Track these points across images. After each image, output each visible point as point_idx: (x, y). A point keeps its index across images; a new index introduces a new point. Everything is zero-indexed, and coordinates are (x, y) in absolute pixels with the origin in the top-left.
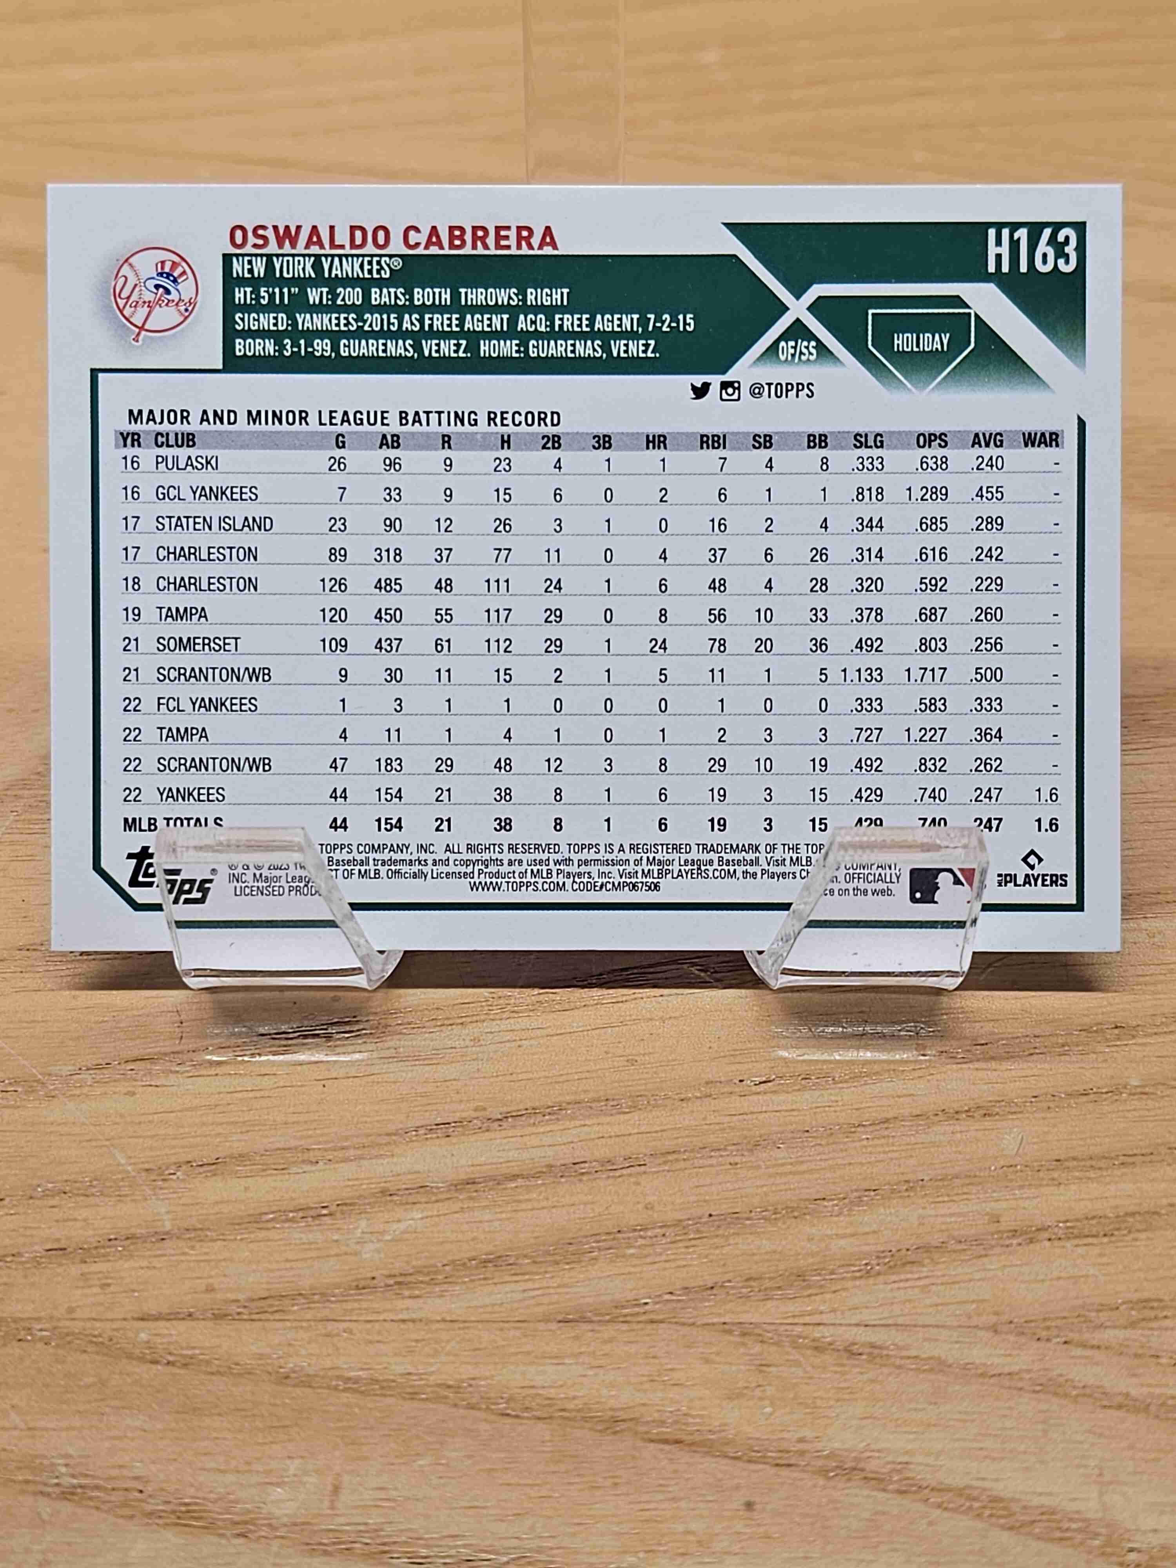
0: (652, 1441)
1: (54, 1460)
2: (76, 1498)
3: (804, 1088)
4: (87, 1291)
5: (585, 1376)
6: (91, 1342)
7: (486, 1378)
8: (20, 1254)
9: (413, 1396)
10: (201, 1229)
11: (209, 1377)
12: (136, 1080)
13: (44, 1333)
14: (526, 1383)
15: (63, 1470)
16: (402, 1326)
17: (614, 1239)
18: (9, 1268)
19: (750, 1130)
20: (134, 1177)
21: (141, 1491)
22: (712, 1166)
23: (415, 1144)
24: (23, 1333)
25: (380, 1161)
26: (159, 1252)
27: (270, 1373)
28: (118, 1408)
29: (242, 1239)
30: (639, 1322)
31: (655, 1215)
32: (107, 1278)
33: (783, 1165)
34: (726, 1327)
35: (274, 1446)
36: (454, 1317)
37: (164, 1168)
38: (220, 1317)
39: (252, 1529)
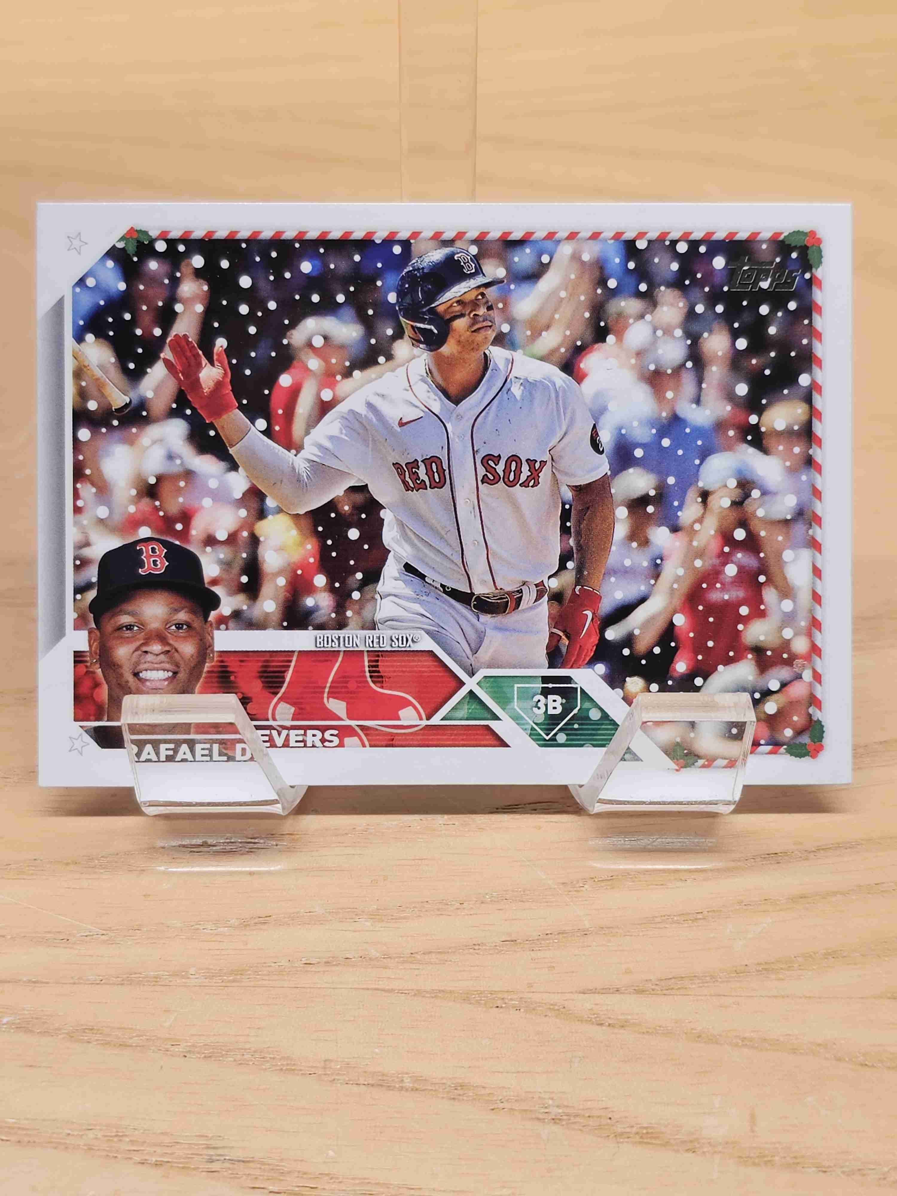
1: (542, 1095)
2: (564, 1123)
4: (538, 971)
6: (550, 1009)
7: (845, 1039)
8: (483, 944)
9: (794, 1051)
10: (612, 928)
11: (640, 1035)
13: (513, 1002)
14: (874, 1043)
15: (550, 1102)
16: (775, 1000)
18: (477, 954)
20: (555, 889)
21: (610, 1118)
23: (755, 868)
24: (499, 1002)
25: (732, 881)
26: (585, 944)
27: (686, 1033)
28: (581, 1057)
29: (643, 935)
32: (551, 963)
35: (701, 1086)
36: (811, 995)
37: (575, 883)
38: (639, 992)
39: (698, 1146)
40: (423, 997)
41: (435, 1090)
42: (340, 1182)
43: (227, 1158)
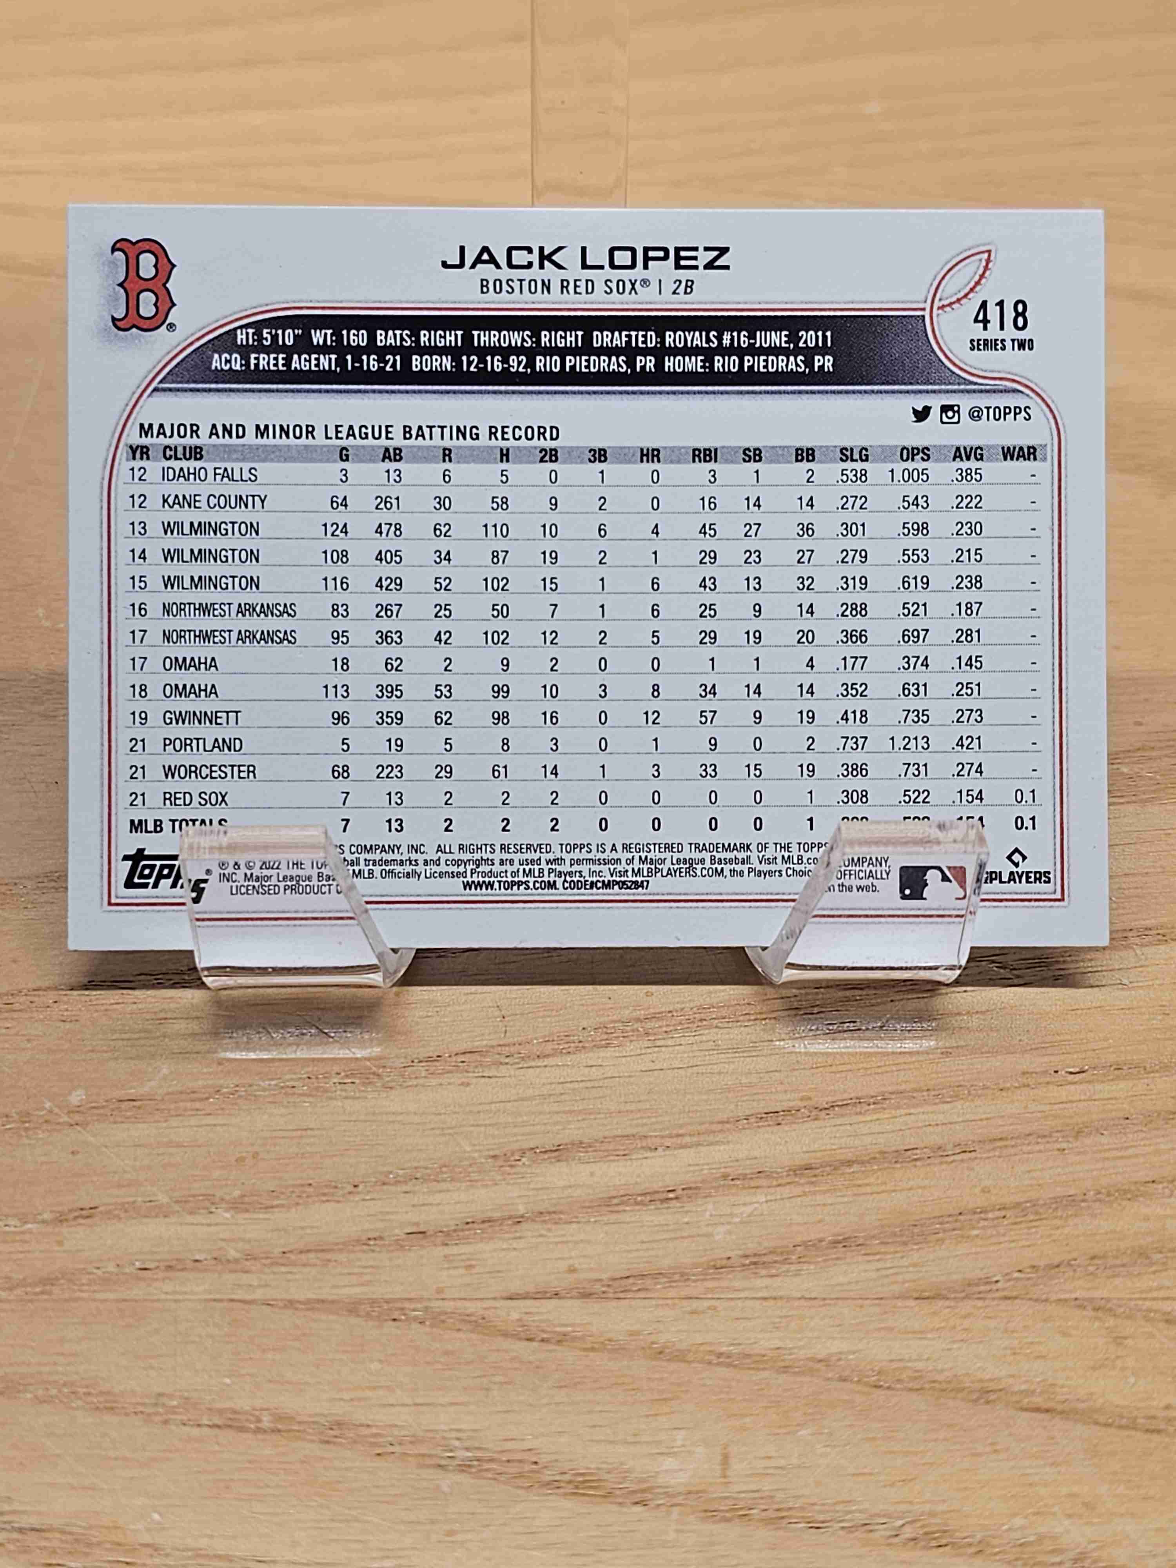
0: (1026, 1410)
1: (445, 1434)
2: (473, 1470)
3: (1118, 1078)
4: (452, 1272)
5: (949, 1350)
6: (464, 1320)
7: (854, 1353)
8: (381, 1238)
9: (786, 1369)
10: (554, 1212)
11: (582, 1353)
12: (467, 1072)
13: (417, 1313)
14: (893, 1357)
15: (457, 1443)
16: (765, 1303)
17: (956, 1221)
18: (373, 1251)
19: (1071, 1117)
20: (481, 1163)
21: (536, 1463)
22: (1040, 1151)
23: (748, 1131)
24: (396, 1313)
25: (717, 1148)
26: (518, 1235)
27: (643, 1349)
28: (501, 1383)
29: (595, 1222)
30: (993, 1299)
31: (993, 1198)
32: (469, 1259)
33: (1110, 1149)
34: (1077, 1302)
35: (659, 1418)
36: (813, 1296)
37: (509, 1154)
38: (586, 1295)
39: (650, 1496)
40: (296, 1309)
41: (304, 1431)
42: (167, 1555)
43: (16, 1525)
